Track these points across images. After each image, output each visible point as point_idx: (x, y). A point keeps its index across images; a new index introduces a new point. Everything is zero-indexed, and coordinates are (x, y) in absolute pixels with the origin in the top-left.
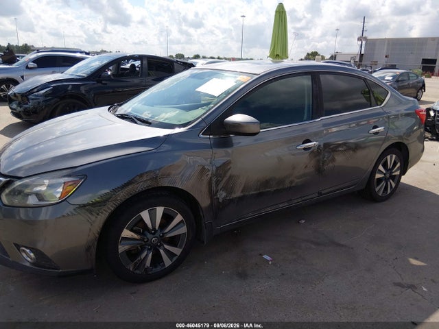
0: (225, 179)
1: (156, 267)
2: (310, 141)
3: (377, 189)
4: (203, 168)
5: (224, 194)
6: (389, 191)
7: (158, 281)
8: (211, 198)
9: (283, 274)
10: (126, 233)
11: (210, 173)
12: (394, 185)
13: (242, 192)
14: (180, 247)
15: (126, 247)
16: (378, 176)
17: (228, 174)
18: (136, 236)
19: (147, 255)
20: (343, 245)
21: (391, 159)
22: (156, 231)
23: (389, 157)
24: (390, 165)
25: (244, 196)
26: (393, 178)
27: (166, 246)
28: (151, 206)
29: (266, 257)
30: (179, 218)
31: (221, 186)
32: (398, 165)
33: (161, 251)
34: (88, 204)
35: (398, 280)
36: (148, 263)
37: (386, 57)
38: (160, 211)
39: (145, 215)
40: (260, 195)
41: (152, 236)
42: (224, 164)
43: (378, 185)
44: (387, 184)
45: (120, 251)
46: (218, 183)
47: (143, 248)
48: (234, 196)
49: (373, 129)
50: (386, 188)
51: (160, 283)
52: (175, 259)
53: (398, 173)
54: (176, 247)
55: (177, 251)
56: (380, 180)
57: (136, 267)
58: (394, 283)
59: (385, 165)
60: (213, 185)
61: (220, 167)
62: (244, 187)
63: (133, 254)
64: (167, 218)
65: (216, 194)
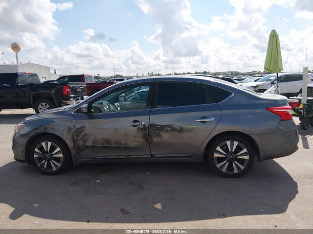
0: (82, 135)
3: (218, 166)
4: (70, 128)
5: (82, 143)
7: (50, 176)
8: (74, 143)
10: (37, 150)
11: (73, 130)
12: (242, 167)
13: (93, 143)
15: (37, 156)
16: (217, 155)
17: (83, 133)
18: (40, 152)
19: (45, 162)
21: (231, 144)
22: (48, 152)
23: (229, 142)
24: (231, 149)
25: (94, 146)
26: (239, 160)
28: (46, 141)
30: (59, 149)
31: (79, 138)
32: (245, 150)
33: (51, 162)
36: (45, 166)
38: (50, 143)
39: (43, 144)
40: (105, 147)
41: (47, 154)
42: (81, 127)
43: (219, 163)
45: (35, 157)
46: (78, 136)
48: (88, 144)
49: (201, 119)
52: (58, 168)
53: (246, 157)
55: (59, 165)
57: (41, 166)
60: (75, 137)
61: (79, 128)
62: (93, 141)
65: (77, 142)
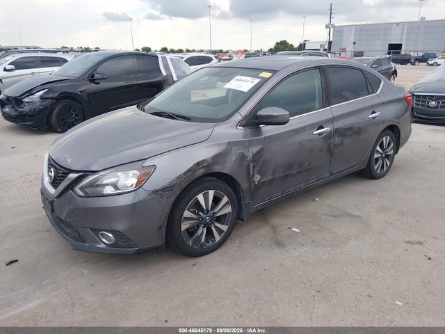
0: (260, 164)
1: (208, 242)
2: (323, 128)
3: (376, 168)
4: (243, 155)
5: (259, 177)
6: (385, 169)
7: (211, 254)
8: (250, 181)
9: (313, 241)
10: (187, 214)
11: (248, 159)
12: (389, 164)
13: (272, 175)
14: (227, 224)
15: (187, 226)
16: (376, 156)
17: (261, 161)
18: (194, 216)
19: (202, 232)
20: (356, 216)
21: (386, 140)
22: (208, 211)
23: (384, 138)
24: (385, 145)
25: (273, 179)
26: (387, 156)
27: (216, 224)
28: (204, 190)
29: (294, 229)
30: (225, 199)
31: (256, 170)
32: (392, 145)
33: (213, 229)
34: (160, 190)
35: (408, 239)
36: (203, 239)
37: (354, 43)
38: (211, 193)
39: (200, 197)
40: (286, 176)
41: (206, 215)
42: (259, 151)
43: (376, 163)
44: (383, 163)
45: (183, 229)
46: (254, 168)
47: (198, 227)
48: (267, 178)
49: (372, 114)
50: (383, 167)
51: (213, 255)
52: (223, 235)
53: (391, 152)
54: (223, 224)
55: (224, 228)
56: (377, 160)
57: (194, 244)
58: (405, 242)
59: (381, 146)
60: (251, 170)
61: (256, 154)
63: (191, 232)
64: (217, 200)
65: (253, 178)
